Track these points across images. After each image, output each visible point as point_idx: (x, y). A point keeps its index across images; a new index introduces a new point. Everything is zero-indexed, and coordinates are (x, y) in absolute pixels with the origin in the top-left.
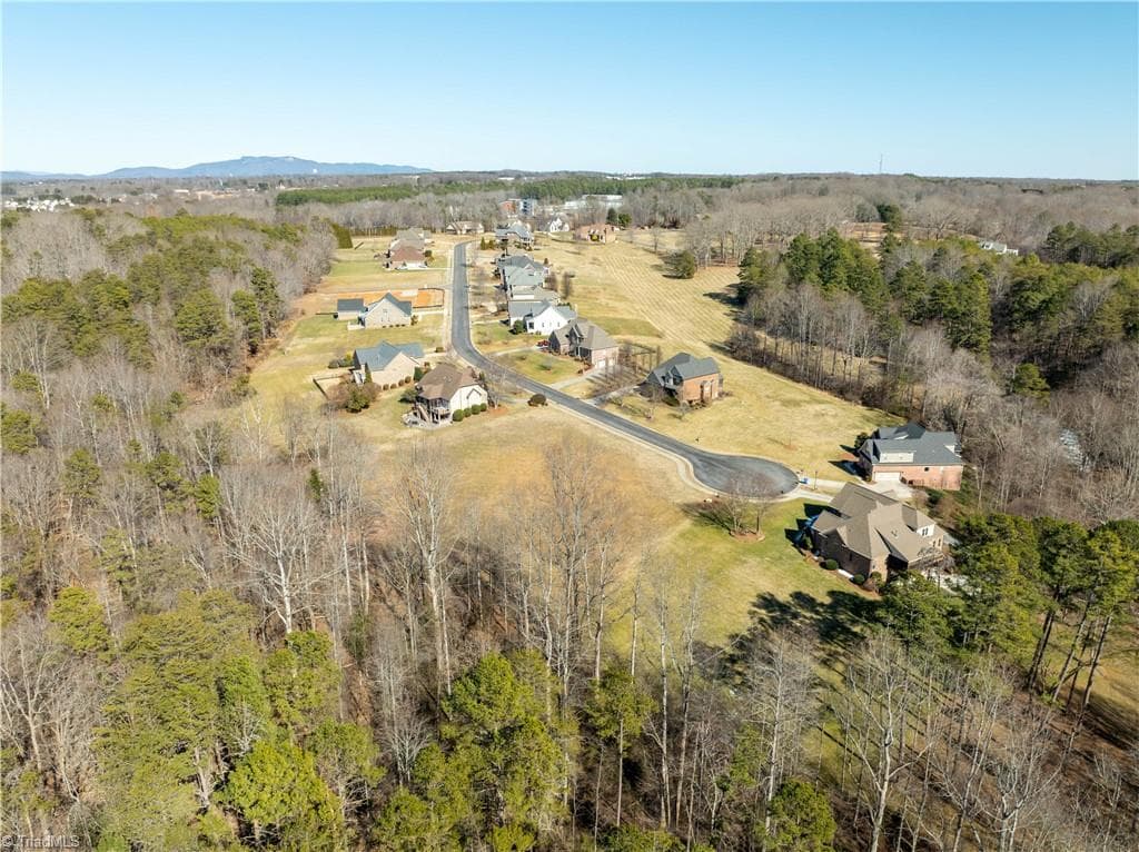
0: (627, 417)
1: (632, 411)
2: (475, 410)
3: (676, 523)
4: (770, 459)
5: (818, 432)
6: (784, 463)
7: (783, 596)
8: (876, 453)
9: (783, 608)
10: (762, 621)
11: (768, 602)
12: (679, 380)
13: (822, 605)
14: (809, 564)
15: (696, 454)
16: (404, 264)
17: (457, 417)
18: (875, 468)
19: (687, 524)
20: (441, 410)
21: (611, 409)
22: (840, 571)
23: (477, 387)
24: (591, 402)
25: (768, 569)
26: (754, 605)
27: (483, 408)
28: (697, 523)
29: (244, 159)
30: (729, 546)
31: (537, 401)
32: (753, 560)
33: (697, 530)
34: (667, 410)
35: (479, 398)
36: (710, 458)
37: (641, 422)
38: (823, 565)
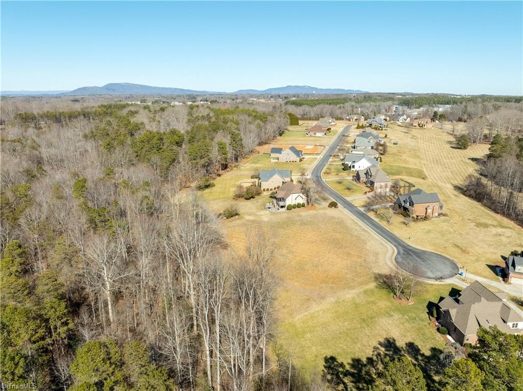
0: (377, 220)
1: (381, 217)
2: (299, 206)
3: (367, 284)
4: (448, 257)
5: (490, 245)
6: (455, 260)
7: (401, 343)
8: (514, 265)
9: (397, 350)
10: (379, 354)
11: (390, 344)
12: (412, 204)
13: (423, 355)
14: (430, 326)
15: (403, 246)
16: (315, 134)
17: (290, 208)
18: (511, 274)
19: (372, 285)
20: (281, 203)
21: (371, 215)
22: (448, 337)
23: (301, 194)
24: (362, 209)
25: (403, 323)
26: (380, 344)
27: (303, 205)
28: (380, 287)
29: (288, 86)
30: (388, 304)
31: (333, 205)
32: (396, 316)
33: (376, 290)
34: (401, 219)
35: (301, 200)
36: (410, 250)
37: (383, 224)
38: (438, 330)
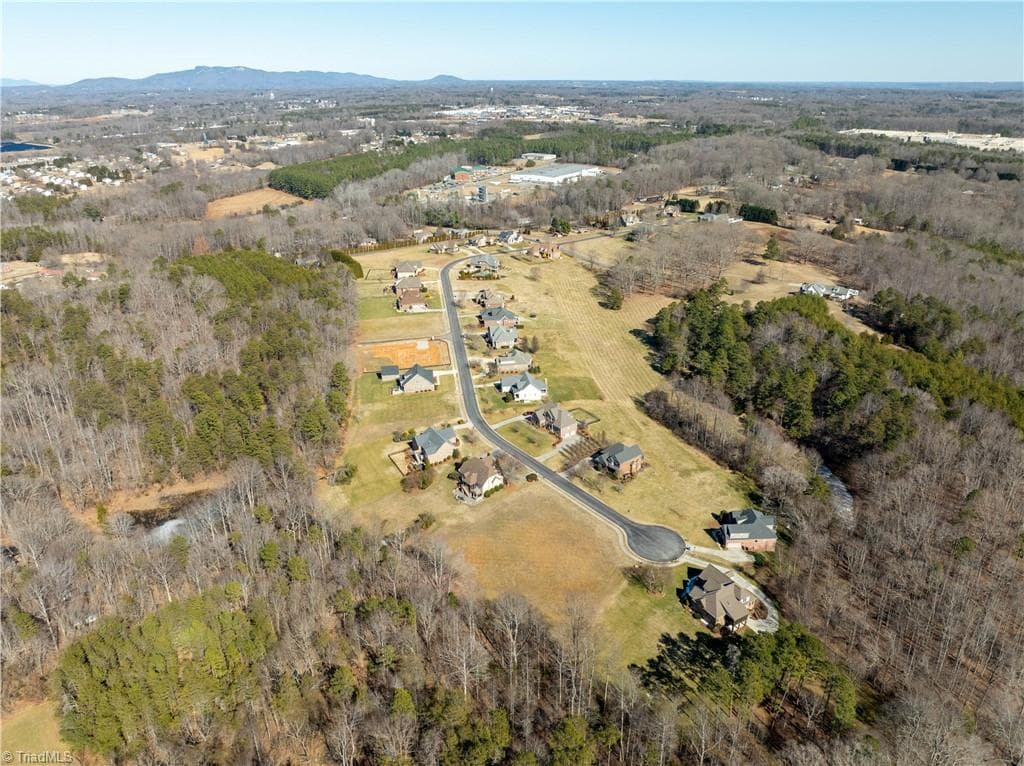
0: (586, 490)
1: (590, 484)
2: (497, 489)
3: (619, 584)
4: (669, 528)
5: (699, 501)
6: (679, 532)
7: (674, 636)
8: (728, 533)
9: (674, 643)
10: (663, 652)
11: (666, 639)
12: (617, 464)
13: (692, 641)
14: (686, 612)
15: (629, 525)
17: (487, 495)
18: (727, 541)
19: (625, 583)
20: (477, 490)
21: (576, 482)
22: (702, 620)
23: (497, 475)
24: (563, 475)
25: (666, 618)
26: (660, 641)
27: (501, 487)
28: (631, 583)
30: (647, 601)
31: (531, 478)
32: (659, 612)
33: (631, 588)
34: (611, 483)
35: (499, 481)
36: (636, 528)
37: (595, 494)
38: (694, 616)
